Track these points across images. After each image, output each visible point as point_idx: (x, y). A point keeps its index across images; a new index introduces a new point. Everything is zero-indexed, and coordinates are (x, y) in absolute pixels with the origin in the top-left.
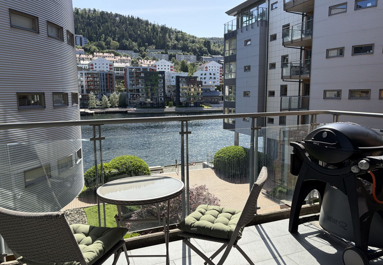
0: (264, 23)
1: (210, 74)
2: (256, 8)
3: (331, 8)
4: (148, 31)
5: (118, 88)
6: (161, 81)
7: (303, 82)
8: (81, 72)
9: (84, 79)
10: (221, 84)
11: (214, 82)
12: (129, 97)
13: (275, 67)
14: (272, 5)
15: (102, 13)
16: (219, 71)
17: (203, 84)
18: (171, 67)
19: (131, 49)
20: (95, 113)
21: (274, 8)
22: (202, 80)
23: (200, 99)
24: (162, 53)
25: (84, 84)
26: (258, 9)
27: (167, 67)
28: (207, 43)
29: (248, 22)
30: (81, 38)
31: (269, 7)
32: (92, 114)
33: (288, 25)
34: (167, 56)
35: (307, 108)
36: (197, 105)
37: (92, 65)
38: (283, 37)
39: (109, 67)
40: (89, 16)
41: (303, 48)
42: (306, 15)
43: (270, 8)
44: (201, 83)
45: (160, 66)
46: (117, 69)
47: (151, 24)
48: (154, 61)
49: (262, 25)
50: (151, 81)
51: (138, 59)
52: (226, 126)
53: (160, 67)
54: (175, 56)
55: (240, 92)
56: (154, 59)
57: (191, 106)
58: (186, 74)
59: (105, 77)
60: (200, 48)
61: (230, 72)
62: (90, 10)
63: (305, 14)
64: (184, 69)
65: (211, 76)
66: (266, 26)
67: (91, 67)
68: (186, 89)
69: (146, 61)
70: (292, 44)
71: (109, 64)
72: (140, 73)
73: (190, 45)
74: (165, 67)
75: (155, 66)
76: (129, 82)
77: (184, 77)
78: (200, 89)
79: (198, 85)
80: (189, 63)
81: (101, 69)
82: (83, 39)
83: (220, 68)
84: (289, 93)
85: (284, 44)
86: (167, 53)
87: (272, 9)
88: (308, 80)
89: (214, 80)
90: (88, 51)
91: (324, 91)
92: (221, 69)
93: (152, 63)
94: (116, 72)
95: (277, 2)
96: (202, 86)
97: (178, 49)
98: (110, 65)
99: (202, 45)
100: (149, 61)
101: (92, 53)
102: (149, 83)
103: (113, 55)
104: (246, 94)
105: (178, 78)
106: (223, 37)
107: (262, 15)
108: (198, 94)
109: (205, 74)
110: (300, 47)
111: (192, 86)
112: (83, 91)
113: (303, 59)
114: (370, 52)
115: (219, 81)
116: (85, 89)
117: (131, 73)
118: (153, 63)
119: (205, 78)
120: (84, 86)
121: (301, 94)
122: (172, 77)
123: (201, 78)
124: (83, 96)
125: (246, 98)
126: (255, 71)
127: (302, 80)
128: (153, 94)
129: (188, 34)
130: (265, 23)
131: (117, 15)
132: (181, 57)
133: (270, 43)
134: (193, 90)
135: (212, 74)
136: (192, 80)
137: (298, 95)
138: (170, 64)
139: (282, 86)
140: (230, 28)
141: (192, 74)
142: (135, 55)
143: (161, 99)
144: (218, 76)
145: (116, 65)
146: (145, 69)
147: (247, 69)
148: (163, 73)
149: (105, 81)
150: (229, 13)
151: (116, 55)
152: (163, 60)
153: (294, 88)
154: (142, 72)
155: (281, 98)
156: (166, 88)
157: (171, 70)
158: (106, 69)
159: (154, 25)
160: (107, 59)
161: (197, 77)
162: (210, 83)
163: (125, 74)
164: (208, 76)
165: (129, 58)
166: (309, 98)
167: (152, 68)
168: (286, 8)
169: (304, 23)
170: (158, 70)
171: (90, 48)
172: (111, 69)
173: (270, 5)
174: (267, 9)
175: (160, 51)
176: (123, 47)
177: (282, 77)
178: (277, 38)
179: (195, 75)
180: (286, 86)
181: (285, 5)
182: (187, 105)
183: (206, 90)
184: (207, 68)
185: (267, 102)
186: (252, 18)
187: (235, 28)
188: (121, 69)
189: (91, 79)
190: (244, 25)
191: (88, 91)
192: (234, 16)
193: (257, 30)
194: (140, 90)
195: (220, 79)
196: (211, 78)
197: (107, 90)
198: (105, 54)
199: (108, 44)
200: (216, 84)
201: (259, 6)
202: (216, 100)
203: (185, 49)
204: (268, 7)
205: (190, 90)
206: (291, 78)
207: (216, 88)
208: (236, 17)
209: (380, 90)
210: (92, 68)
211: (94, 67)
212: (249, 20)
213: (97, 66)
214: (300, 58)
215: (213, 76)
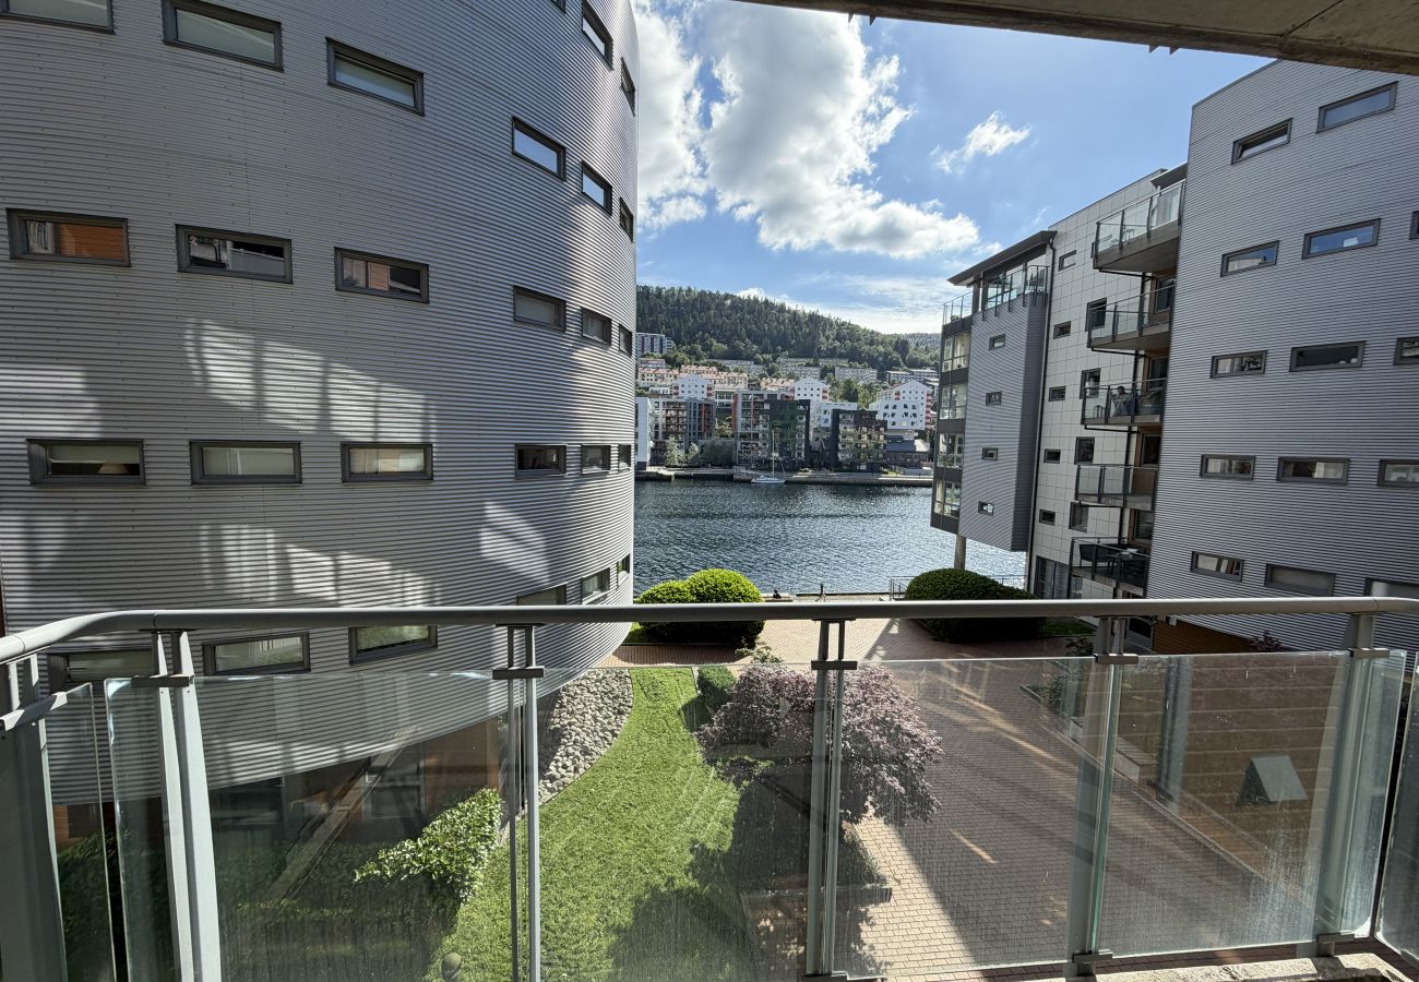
0: (1039, 298)
1: (905, 406)
2: (1021, 267)
3: (1227, 258)
4: (783, 323)
5: (721, 430)
6: (801, 418)
7: (1137, 432)
8: (657, 400)
9: (661, 413)
10: (929, 427)
11: (913, 423)
12: (739, 448)
13: (1063, 397)
14: (1062, 259)
15: (703, 293)
16: (924, 401)
17: (889, 426)
18: (824, 392)
19: (748, 358)
20: (677, 477)
21: (1066, 265)
22: (886, 418)
23: (881, 456)
24: (808, 365)
25: (661, 421)
26: (1025, 270)
27: (815, 392)
28: (901, 344)
29: (999, 298)
30: (661, 340)
31: (1053, 264)
32: (668, 479)
33: (1104, 302)
34: (816, 371)
35: (1148, 494)
36: (874, 468)
37: (677, 388)
38: (1089, 329)
39: (706, 391)
40: (678, 300)
41: (1142, 352)
42: (1152, 278)
43: (1057, 265)
44: (884, 423)
45: (802, 389)
46: (721, 395)
47: (789, 311)
48: (792, 381)
49: (1034, 303)
50: (782, 418)
51: (761, 376)
52: (938, 521)
53: (802, 392)
54: (833, 371)
55: (973, 448)
56: (791, 376)
57: (860, 471)
58: (853, 406)
59: (697, 410)
60: (886, 355)
61: (952, 405)
62: (681, 290)
63: (1149, 274)
64: (851, 395)
65: (906, 410)
66: (1045, 306)
67: (674, 391)
68: (851, 435)
69: (774, 380)
70: (1114, 343)
71: (706, 386)
72: (762, 403)
73: (866, 348)
74: (812, 392)
75: (793, 390)
76: (741, 420)
77: (849, 412)
78: (882, 437)
79: (877, 429)
80: (861, 383)
81: (692, 395)
82: (666, 341)
83: (928, 395)
84: (1099, 457)
85: (1091, 344)
86: (817, 365)
87: (1061, 267)
88: (1159, 429)
89: (913, 419)
90: (672, 363)
91: (1203, 456)
92: (930, 398)
93: (787, 384)
94: (718, 400)
95: (1074, 253)
96: (886, 430)
97: (841, 356)
98: (709, 389)
99: (890, 349)
100: (781, 380)
101: (679, 365)
102: (779, 422)
103: (715, 369)
104: (989, 454)
105: (836, 413)
106: (939, 331)
107: (1036, 281)
108: (877, 446)
109: (895, 407)
110: (1133, 352)
111: (865, 429)
112: (657, 433)
113: (1140, 379)
114: (1349, 362)
115: (924, 421)
116: (661, 431)
117: (746, 404)
118: (790, 383)
119: (893, 415)
120: (660, 427)
121: (1132, 461)
122: (825, 412)
123: (885, 415)
124: (656, 443)
125: (989, 463)
126: (1014, 404)
127: (1135, 429)
128: (783, 445)
129: (862, 327)
130: (1041, 300)
131: (727, 297)
132: (845, 373)
133: (1053, 343)
134: (865, 437)
135: (910, 406)
136: (865, 419)
137: (1123, 463)
138: (823, 385)
139: (1080, 441)
140: (957, 313)
141: (867, 406)
142: (757, 370)
143: (800, 454)
144: (922, 410)
145: (718, 387)
146: (772, 396)
147: (992, 399)
148: (806, 403)
149: (697, 417)
150: (956, 280)
151: (721, 369)
152: (809, 379)
153: (1113, 447)
154: (766, 401)
155: (1079, 469)
156: (811, 433)
157: (824, 397)
158: (701, 396)
159: (795, 313)
160: (705, 376)
161: (876, 412)
162: (905, 424)
163: (735, 404)
164: (900, 411)
165: (745, 375)
166: (1157, 473)
167: (787, 394)
168: (1100, 264)
169: (1147, 296)
170: (797, 398)
171: (676, 356)
172: (709, 395)
173: (1057, 260)
174: (1050, 269)
175: (804, 361)
176: (735, 355)
177: (1083, 421)
178: (1072, 330)
179: (873, 407)
180: (1092, 439)
181: (1096, 256)
182: (852, 467)
183: (896, 440)
184: (898, 394)
185: (1040, 475)
186: (1011, 289)
187: (967, 313)
188: (728, 395)
189: (673, 413)
190: (991, 305)
191: (666, 435)
192: (969, 285)
193: (1023, 314)
194: (760, 435)
195: (927, 418)
196: (906, 414)
197: (700, 434)
198: (701, 368)
199: (707, 348)
200: (915, 427)
201: (1029, 264)
202: (916, 460)
203: (854, 357)
204: (1050, 264)
205: (860, 437)
206: (1106, 423)
207: (916, 434)
208: (972, 289)
209: (1382, 461)
210: (677, 394)
211: (680, 391)
212: (1003, 293)
213: (686, 389)
214: (1131, 376)
215: (910, 411)
